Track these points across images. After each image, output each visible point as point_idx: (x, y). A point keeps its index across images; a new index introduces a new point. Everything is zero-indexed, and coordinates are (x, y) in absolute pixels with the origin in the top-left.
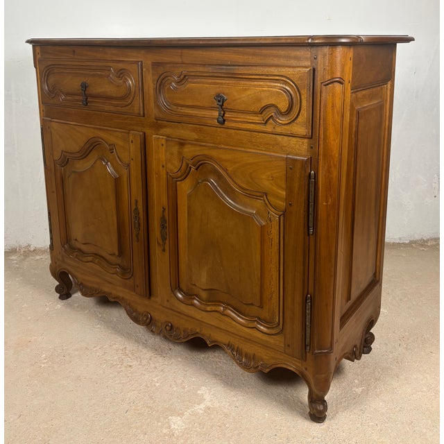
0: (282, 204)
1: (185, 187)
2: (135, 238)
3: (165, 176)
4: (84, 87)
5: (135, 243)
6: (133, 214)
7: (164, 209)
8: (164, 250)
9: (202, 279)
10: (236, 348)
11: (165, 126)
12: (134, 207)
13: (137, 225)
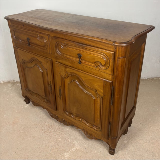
0: (102, 95)
1: (67, 81)
2: (50, 93)
3: (60, 76)
4: (29, 39)
5: (51, 95)
6: (49, 85)
7: (60, 87)
8: (61, 99)
9: (74, 110)
10: (86, 131)
11: (59, 59)
12: (49, 83)
13: (51, 89)
